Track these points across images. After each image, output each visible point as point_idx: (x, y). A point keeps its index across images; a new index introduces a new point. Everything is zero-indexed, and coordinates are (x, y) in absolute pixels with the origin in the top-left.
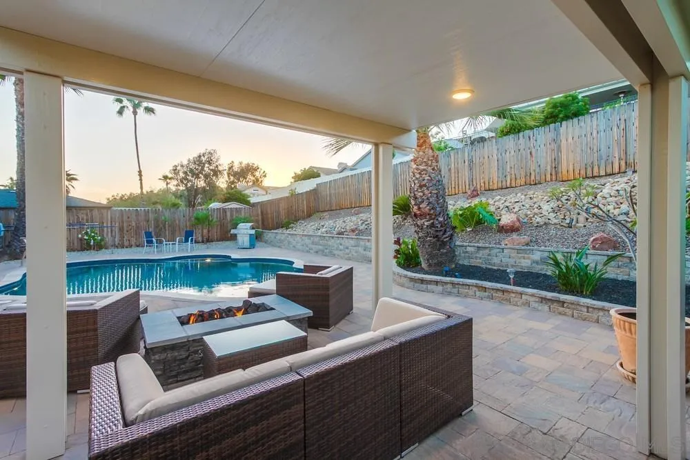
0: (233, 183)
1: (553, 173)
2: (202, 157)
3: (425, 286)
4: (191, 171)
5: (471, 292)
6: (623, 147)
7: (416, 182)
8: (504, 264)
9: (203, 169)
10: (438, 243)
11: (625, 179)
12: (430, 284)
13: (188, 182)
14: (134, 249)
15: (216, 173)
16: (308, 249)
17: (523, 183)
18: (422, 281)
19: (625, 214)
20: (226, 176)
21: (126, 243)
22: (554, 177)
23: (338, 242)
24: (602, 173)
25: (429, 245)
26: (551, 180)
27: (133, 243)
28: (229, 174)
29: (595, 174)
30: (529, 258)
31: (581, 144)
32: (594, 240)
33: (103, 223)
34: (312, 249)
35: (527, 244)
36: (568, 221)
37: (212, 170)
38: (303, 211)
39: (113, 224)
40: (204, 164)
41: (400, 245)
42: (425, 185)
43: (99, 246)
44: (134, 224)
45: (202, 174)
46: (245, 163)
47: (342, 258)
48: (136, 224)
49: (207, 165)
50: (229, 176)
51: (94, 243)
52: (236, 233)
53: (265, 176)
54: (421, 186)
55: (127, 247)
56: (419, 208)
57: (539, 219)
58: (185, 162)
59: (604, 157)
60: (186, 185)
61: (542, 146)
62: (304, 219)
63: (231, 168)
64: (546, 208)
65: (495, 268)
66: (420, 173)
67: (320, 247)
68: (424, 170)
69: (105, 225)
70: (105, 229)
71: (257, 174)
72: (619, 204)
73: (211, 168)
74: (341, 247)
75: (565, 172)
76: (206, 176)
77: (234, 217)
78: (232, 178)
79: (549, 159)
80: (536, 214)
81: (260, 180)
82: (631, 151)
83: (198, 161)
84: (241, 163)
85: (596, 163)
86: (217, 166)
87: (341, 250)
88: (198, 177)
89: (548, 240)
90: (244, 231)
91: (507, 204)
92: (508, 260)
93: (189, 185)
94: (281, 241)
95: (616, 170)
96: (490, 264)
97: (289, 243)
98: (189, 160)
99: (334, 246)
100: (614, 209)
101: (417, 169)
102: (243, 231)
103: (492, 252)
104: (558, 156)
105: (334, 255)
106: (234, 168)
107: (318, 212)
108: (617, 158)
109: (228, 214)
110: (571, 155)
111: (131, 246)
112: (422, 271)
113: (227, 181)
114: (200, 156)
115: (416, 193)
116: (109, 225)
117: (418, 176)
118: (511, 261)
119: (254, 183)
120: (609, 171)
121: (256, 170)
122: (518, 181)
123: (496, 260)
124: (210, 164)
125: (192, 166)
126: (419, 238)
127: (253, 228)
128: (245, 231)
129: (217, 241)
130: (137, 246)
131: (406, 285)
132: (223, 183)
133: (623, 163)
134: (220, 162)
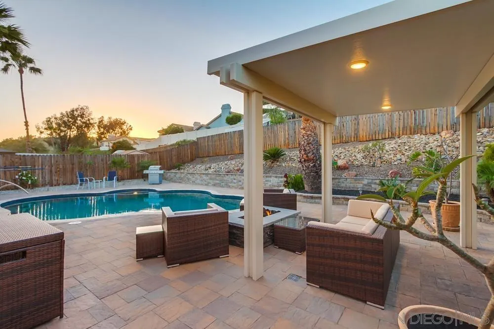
0: (102, 133)
1: (355, 137)
2: (75, 112)
3: (314, 200)
4: (64, 122)
5: (340, 202)
6: (390, 124)
7: (305, 141)
8: (348, 187)
9: (75, 122)
10: (317, 176)
11: (393, 142)
12: (317, 199)
13: (61, 132)
14: (61, 187)
15: (88, 125)
16: (206, 183)
17: (339, 142)
18: (312, 198)
19: (399, 159)
20: (96, 128)
21: (54, 182)
22: (355, 139)
23: (232, 177)
24: (380, 138)
25: (312, 177)
26: (354, 141)
27: (61, 182)
28: (99, 127)
29: (377, 138)
30: (361, 183)
31: (370, 121)
32: (391, 173)
33: (35, 166)
34: (210, 183)
35: (356, 176)
36: (372, 164)
37: (83, 123)
38: (188, 157)
39: (44, 166)
40: (77, 117)
41: (287, 178)
42: (311, 143)
43: (34, 185)
44: (61, 166)
45: (75, 125)
46: (114, 118)
47: (236, 188)
48: (63, 167)
49: (79, 118)
50: (99, 128)
51: (31, 182)
52: (147, 173)
53: (131, 129)
54: (308, 144)
55: (55, 186)
56: (307, 156)
57: (357, 163)
58: (59, 116)
59: (381, 129)
60: (59, 134)
61: (349, 121)
62: (188, 162)
63: (101, 122)
64: (359, 156)
65: (343, 189)
66: (307, 136)
67: (217, 182)
68: (310, 134)
69: (36, 167)
70: (37, 171)
71: (124, 127)
72: (395, 155)
73: (83, 120)
74: (235, 181)
75: (361, 136)
76: (78, 128)
77: (140, 161)
78: (102, 130)
79: (353, 129)
80: (354, 160)
81: (127, 132)
82: (394, 127)
83: (72, 115)
84: (110, 118)
85: (377, 132)
86: (89, 120)
87: (234, 183)
88: (70, 128)
89: (366, 173)
90: (154, 170)
91: (336, 154)
92: (350, 185)
93: (62, 134)
94: (181, 178)
95: (387, 137)
96: (340, 187)
97: (189, 179)
98: (62, 114)
99: (228, 181)
100: (394, 157)
101: (306, 134)
102: (153, 172)
103: (340, 180)
104: (358, 128)
105: (230, 186)
106: (103, 122)
107: (198, 157)
108: (387, 131)
109: (136, 159)
110: (365, 128)
111: (59, 185)
112: (306, 192)
113: (98, 132)
114: (73, 111)
115: (306, 147)
116: (40, 167)
117: (306, 138)
118: (352, 185)
119: (121, 135)
120: (384, 137)
121: (124, 124)
122: (336, 141)
123: (343, 185)
124: (82, 117)
125: (66, 119)
126: (306, 173)
127: (161, 169)
128: (156, 172)
129: (128, 179)
130: (64, 184)
131: (301, 200)
132: (94, 133)
133: (390, 134)
134: (92, 117)
